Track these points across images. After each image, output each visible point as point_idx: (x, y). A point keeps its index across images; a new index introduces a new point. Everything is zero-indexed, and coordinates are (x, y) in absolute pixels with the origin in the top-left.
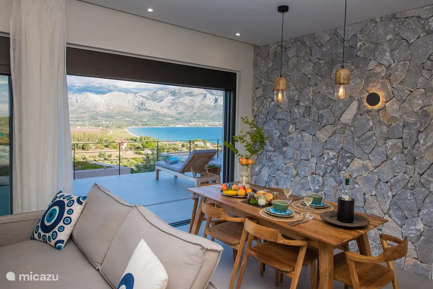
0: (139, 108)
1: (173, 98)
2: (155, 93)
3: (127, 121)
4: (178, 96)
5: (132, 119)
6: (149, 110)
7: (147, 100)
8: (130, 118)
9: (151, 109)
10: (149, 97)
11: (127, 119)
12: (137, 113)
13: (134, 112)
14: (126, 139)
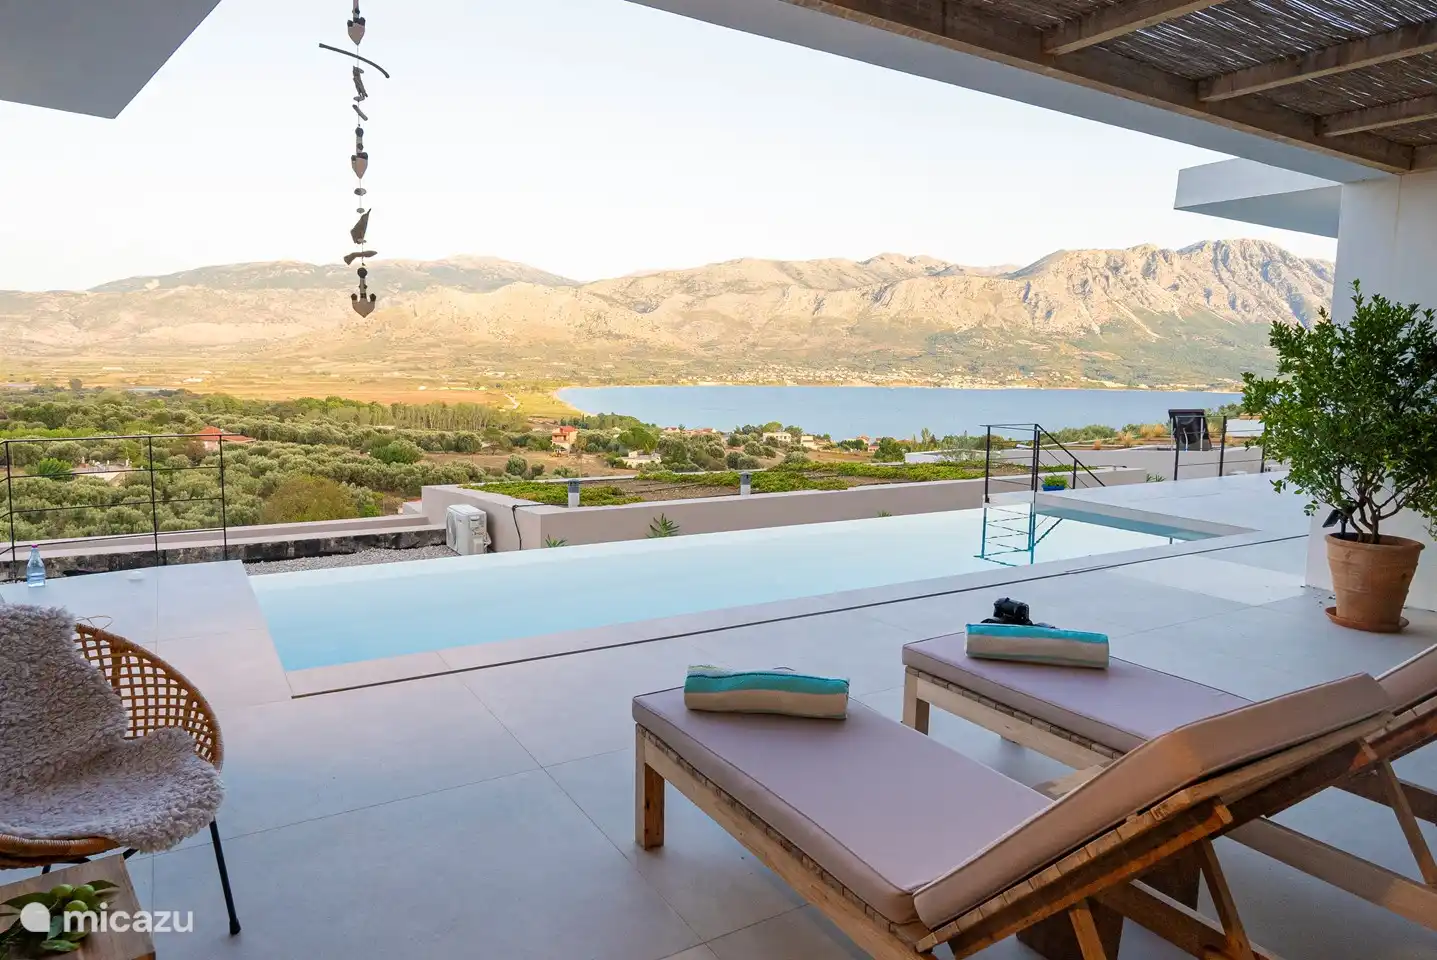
0: (590, 332)
1: (689, 298)
2: (633, 286)
3: (558, 369)
4: (701, 294)
5: (570, 364)
6: (618, 337)
7: (610, 305)
8: (563, 360)
9: (623, 332)
10: (616, 297)
11: (555, 363)
12: (586, 346)
13: (576, 342)
14: (559, 423)
